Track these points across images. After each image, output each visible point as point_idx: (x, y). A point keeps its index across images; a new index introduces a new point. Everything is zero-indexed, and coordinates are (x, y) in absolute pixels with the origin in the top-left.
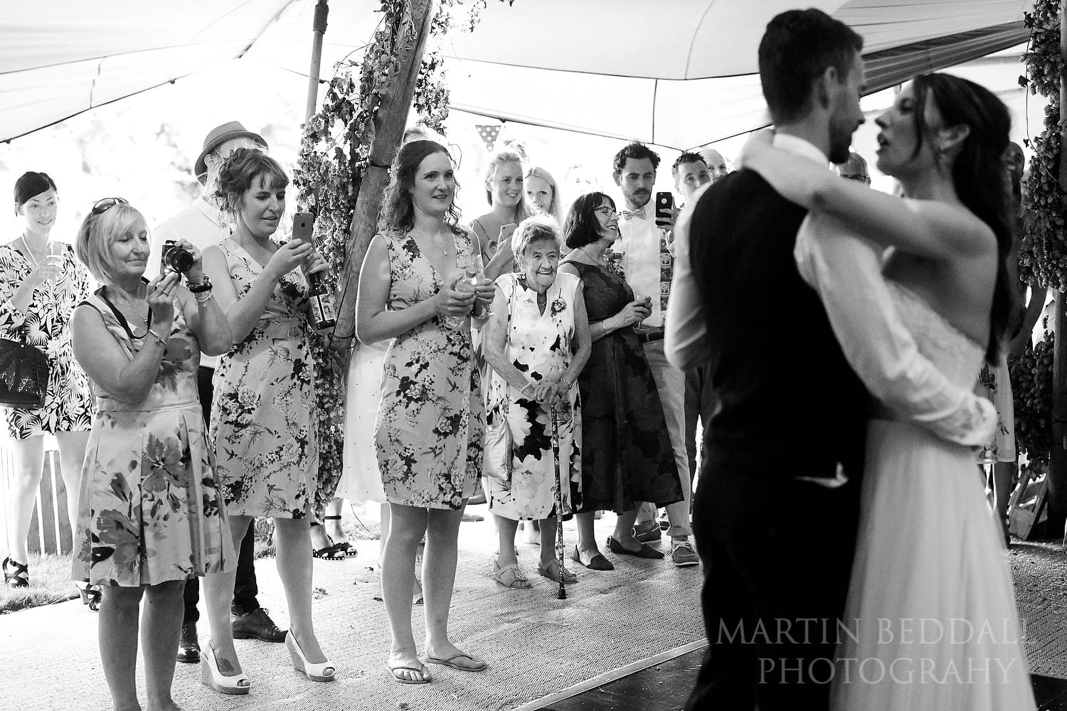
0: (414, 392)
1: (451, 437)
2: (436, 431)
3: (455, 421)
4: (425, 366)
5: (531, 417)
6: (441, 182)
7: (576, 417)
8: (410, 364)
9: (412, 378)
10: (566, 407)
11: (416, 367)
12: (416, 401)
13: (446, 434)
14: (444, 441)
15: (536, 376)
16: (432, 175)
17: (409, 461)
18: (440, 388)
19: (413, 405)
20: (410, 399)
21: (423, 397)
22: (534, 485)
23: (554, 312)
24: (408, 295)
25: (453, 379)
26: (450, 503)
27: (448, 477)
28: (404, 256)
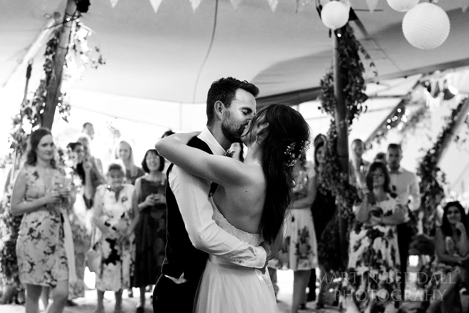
0: (35, 234)
1: (51, 256)
2: (45, 252)
3: (53, 248)
4: (40, 224)
5: (112, 246)
6: (48, 148)
7: (133, 248)
8: (33, 222)
9: (34, 228)
10: (128, 243)
11: (35, 224)
12: (36, 238)
13: (49, 254)
14: (48, 256)
15: (114, 228)
16: (45, 145)
17: (32, 264)
18: (46, 234)
19: (35, 240)
20: (33, 238)
21: (39, 237)
22: (112, 276)
23: (123, 201)
24: (34, 194)
25: (52, 230)
26: (50, 284)
27: (49, 272)
28: (33, 178)
